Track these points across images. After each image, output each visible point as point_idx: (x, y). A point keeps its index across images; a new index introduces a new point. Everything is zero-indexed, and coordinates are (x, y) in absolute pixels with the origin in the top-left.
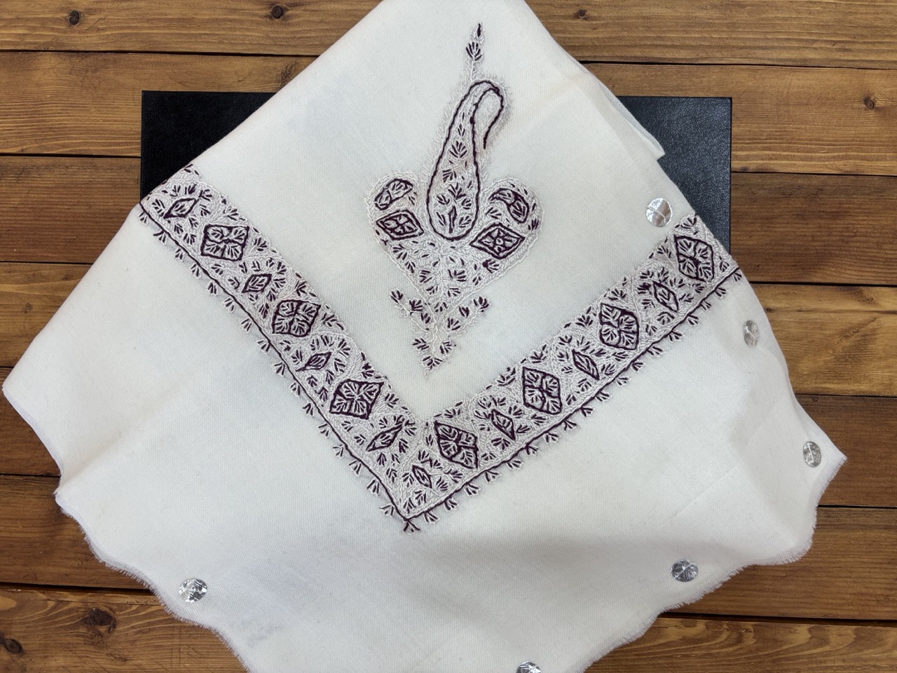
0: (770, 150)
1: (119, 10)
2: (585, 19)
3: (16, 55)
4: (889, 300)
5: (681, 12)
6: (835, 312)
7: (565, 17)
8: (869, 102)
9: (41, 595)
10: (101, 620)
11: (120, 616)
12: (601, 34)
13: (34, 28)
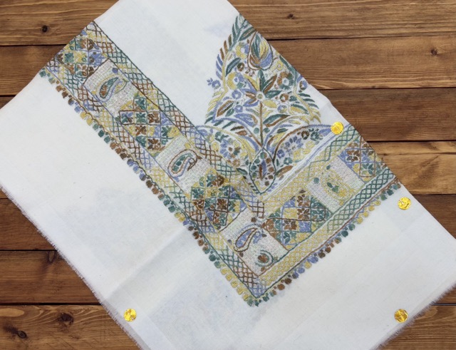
0: (385, 77)
1: (66, 24)
2: (293, 19)
3: (16, 48)
4: (445, 147)
5: (339, 14)
6: (418, 154)
7: (283, 18)
8: (434, 52)
9: (36, 308)
10: (66, 318)
11: (75, 316)
12: (301, 25)
13: (25, 35)
